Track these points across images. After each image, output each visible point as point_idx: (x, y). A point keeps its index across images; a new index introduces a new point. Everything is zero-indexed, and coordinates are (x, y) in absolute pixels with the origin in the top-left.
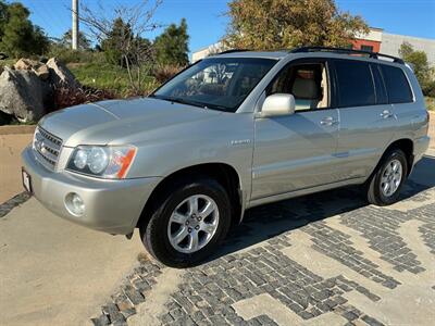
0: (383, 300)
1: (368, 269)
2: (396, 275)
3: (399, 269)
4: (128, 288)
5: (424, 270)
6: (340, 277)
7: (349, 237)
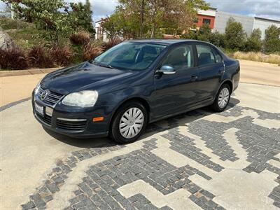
0: (214, 179)
1: (205, 161)
2: (221, 163)
3: (223, 159)
4: (48, 182)
5: (238, 159)
6: (187, 166)
7: (193, 140)
